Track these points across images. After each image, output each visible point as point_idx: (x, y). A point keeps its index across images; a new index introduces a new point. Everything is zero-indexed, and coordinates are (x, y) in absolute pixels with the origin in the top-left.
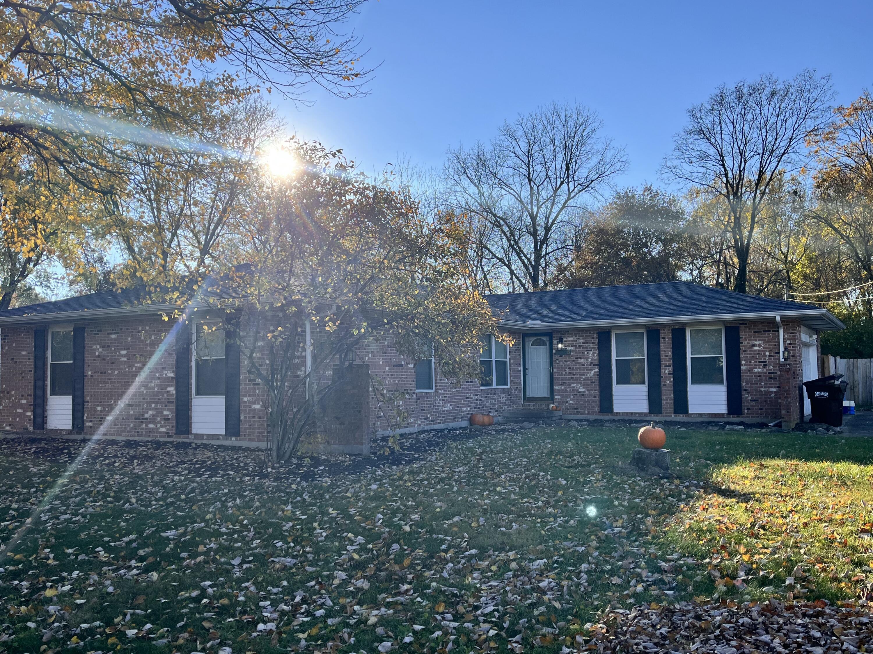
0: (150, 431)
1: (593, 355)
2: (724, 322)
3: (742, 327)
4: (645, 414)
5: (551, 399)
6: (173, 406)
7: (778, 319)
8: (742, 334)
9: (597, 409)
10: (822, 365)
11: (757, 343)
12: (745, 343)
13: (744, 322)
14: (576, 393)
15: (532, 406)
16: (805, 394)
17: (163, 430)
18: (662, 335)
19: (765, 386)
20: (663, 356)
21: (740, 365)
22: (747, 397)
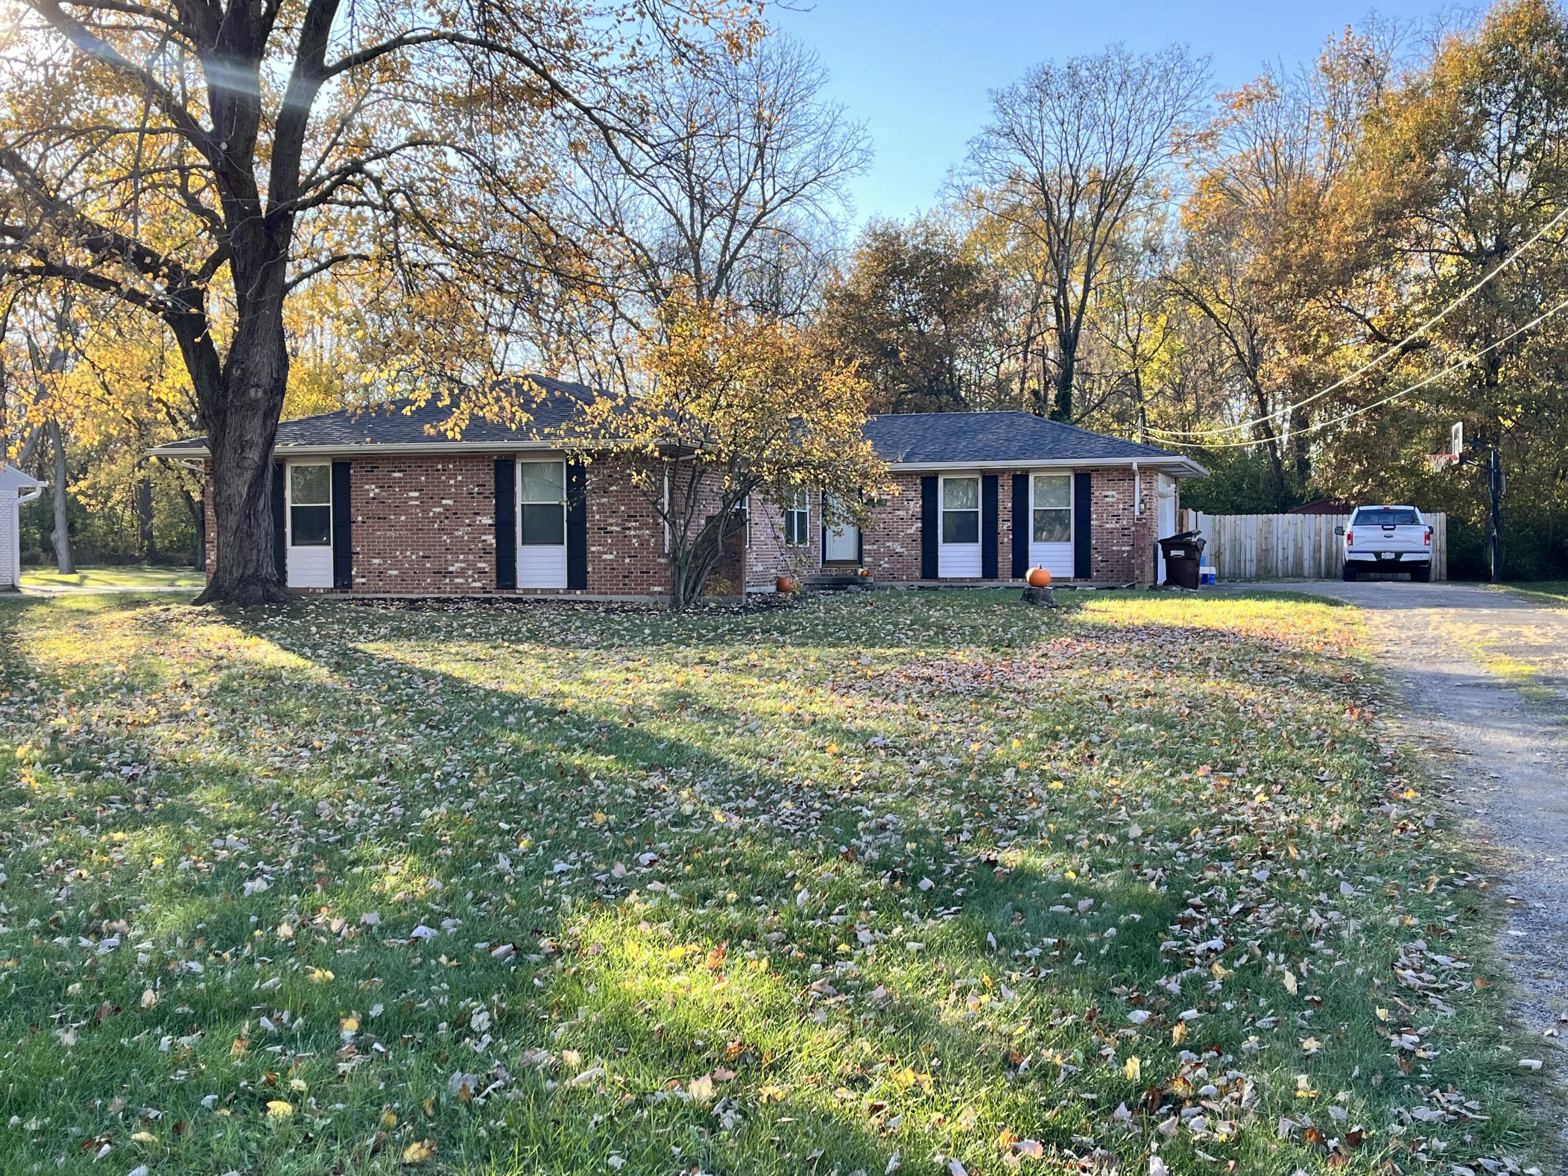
0: (458, 586)
1: (916, 507)
2: (1073, 469)
3: (1094, 474)
4: (977, 580)
5: (860, 561)
6: (493, 558)
7: (1135, 467)
8: (1094, 482)
9: (918, 574)
10: (1181, 521)
11: (1110, 493)
12: (1096, 493)
13: (1096, 469)
14: (892, 554)
15: (834, 571)
16: (1160, 553)
17: (478, 584)
18: (1000, 482)
19: (1118, 544)
20: (1001, 508)
21: (1089, 519)
22: (1096, 557)
